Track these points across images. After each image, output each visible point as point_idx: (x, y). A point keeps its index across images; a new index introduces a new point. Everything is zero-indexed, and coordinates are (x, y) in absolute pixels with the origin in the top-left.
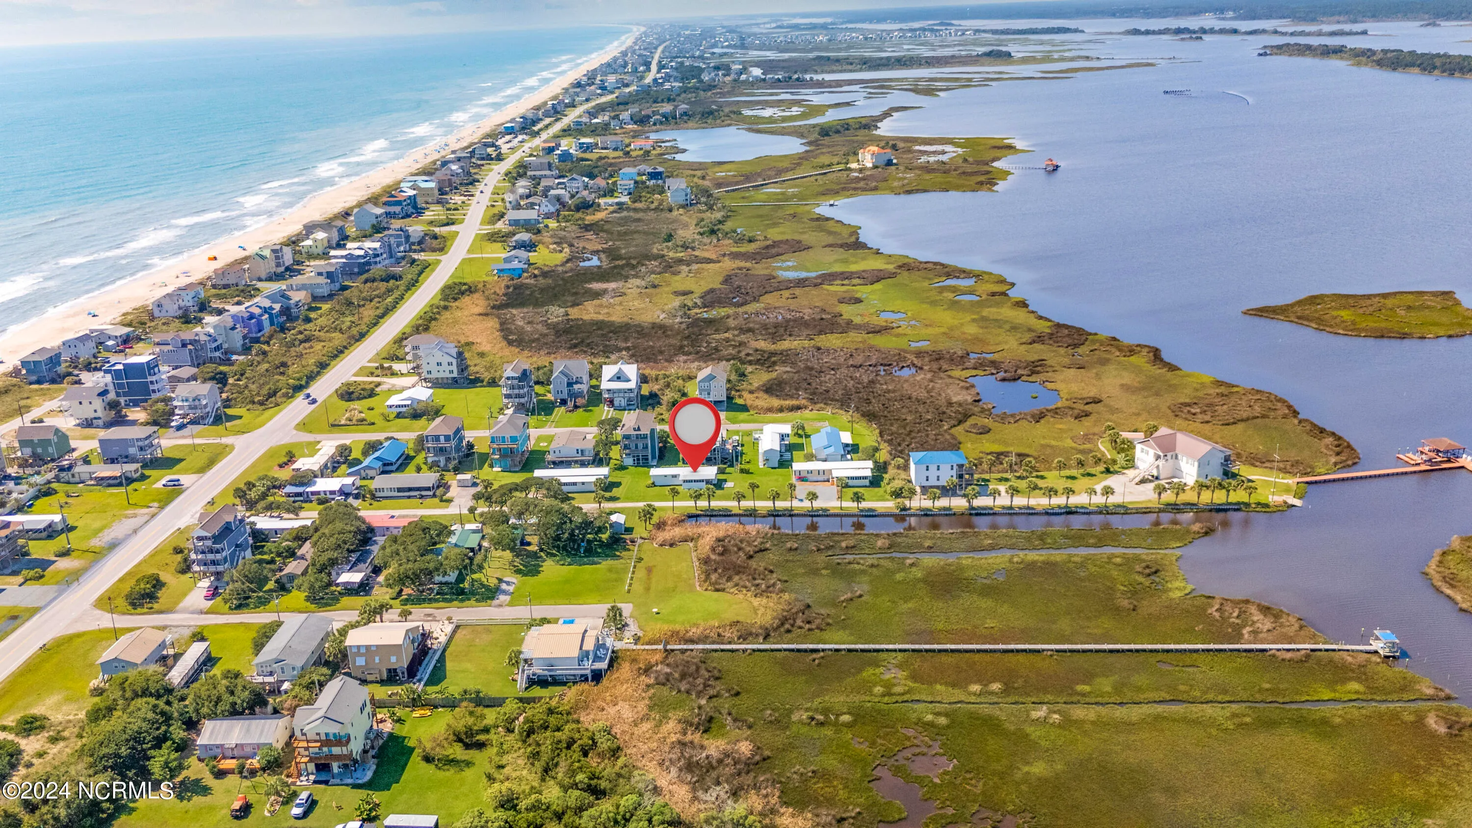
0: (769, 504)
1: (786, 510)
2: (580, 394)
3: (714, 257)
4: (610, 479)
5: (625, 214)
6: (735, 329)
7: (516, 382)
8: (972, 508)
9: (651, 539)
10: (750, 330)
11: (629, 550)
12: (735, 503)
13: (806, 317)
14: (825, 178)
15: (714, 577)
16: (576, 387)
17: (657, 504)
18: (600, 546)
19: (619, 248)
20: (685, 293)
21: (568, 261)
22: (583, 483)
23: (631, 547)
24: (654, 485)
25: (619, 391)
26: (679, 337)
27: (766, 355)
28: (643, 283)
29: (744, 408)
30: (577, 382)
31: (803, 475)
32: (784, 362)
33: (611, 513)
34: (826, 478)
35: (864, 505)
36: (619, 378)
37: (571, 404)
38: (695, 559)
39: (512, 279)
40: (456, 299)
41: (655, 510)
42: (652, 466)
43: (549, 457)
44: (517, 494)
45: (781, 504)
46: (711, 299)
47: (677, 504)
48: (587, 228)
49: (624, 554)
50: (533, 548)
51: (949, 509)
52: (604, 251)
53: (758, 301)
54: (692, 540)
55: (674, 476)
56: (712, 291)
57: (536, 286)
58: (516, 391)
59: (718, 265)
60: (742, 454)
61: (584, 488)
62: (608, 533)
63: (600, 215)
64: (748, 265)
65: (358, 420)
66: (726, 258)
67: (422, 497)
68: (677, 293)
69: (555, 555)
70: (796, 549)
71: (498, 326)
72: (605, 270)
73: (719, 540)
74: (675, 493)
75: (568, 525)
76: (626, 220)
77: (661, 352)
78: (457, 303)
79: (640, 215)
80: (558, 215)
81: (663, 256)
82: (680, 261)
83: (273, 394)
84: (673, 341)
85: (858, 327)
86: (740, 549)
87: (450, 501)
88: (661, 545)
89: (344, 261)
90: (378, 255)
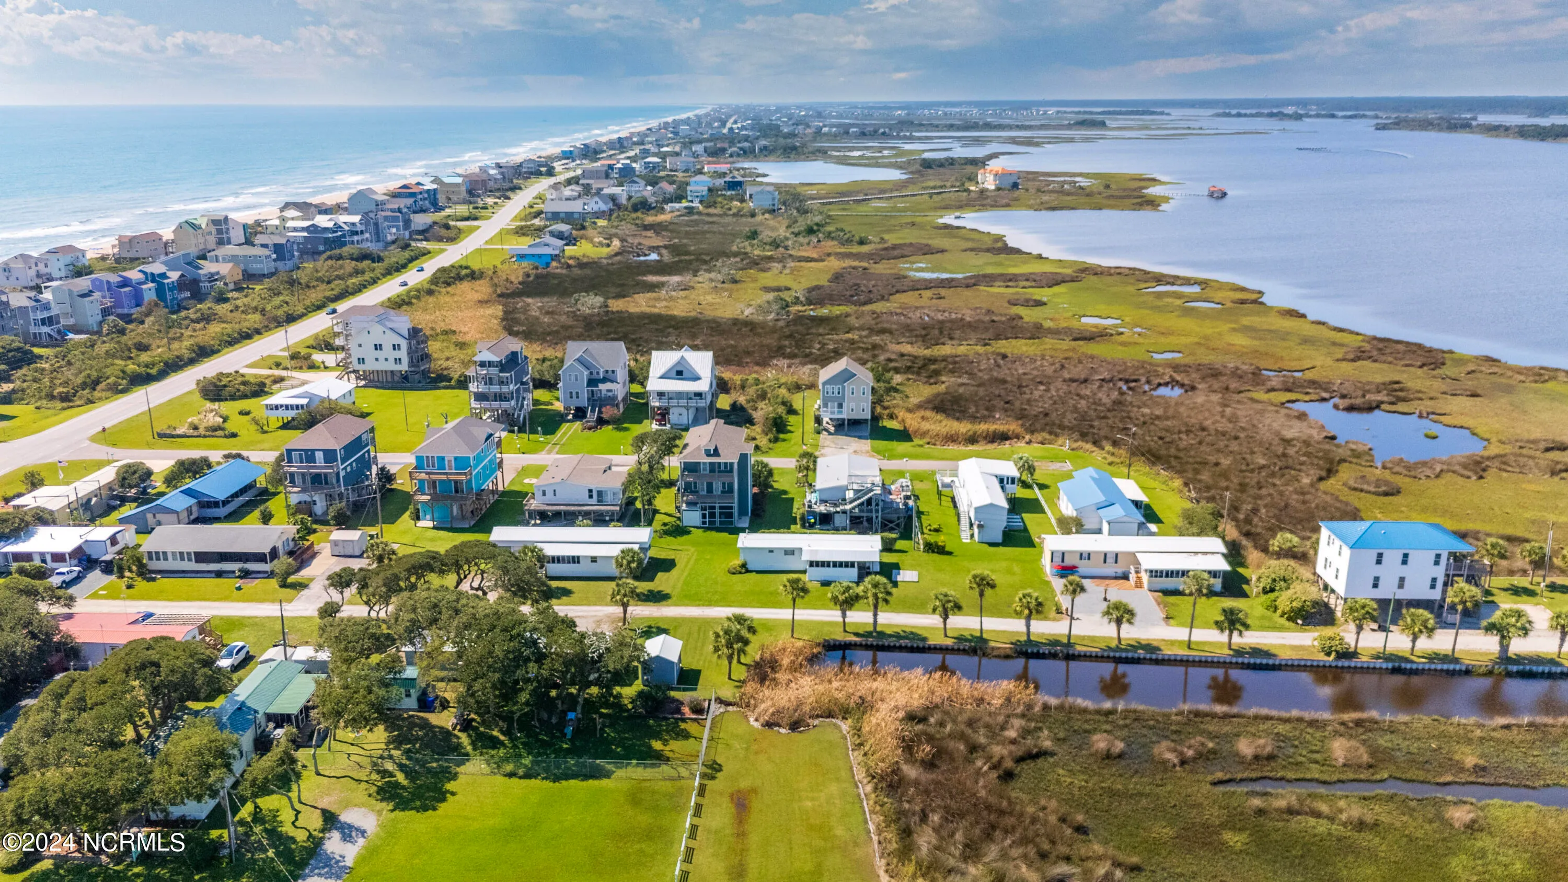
0: (1016, 626)
1: (1055, 643)
2: (611, 400)
3: (815, 256)
4: (651, 553)
5: (695, 217)
6: (860, 328)
7: (494, 371)
8: (1505, 658)
9: (745, 704)
10: (883, 331)
11: (686, 735)
12: (935, 620)
13: (968, 319)
14: (940, 197)
15: (925, 840)
16: (603, 387)
17: (755, 613)
18: (613, 721)
19: (685, 245)
20: (778, 289)
21: (617, 254)
22: (594, 560)
23: (691, 727)
24: (745, 569)
25: (680, 395)
26: (776, 336)
27: (920, 363)
28: (720, 277)
29: (904, 435)
30: (605, 380)
31: (1068, 562)
32: (952, 371)
33: (650, 632)
34: (1119, 570)
35: (1251, 639)
36: (679, 373)
37: (592, 417)
38: (860, 774)
39: (537, 268)
40: (449, 284)
41: (752, 630)
42: (743, 530)
43: (534, 504)
44: (434, 580)
45: (1044, 629)
46: (816, 296)
47: (803, 614)
48: (646, 227)
49: (676, 746)
50: (445, 719)
51: (1450, 658)
52: (665, 247)
53: (888, 300)
54: (845, 713)
55: (790, 552)
56: (817, 288)
57: (567, 276)
58: (495, 388)
59: (821, 264)
60: (920, 513)
61: (593, 569)
62: (638, 686)
63: (661, 218)
64: (865, 264)
65: (209, 429)
66: (832, 258)
67: (246, 574)
68: (767, 289)
69: (495, 743)
70: (1120, 756)
71: (500, 314)
72: (667, 264)
73: (912, 717)
74: (799, 591)
75: (533, 668)
76: (696, 223)
77: (748, 353)
78: (449, 289)
79: (715, 219)
80: (611, 215)
81: (746, 253)
82: (770, 258)
83: (94, 384)
84: (768, 341)
85: (1056, 333)
86: (973, 748)
87: (301, 586)
88: (769, 725)
89: (305, 234)
90: (356, 233)
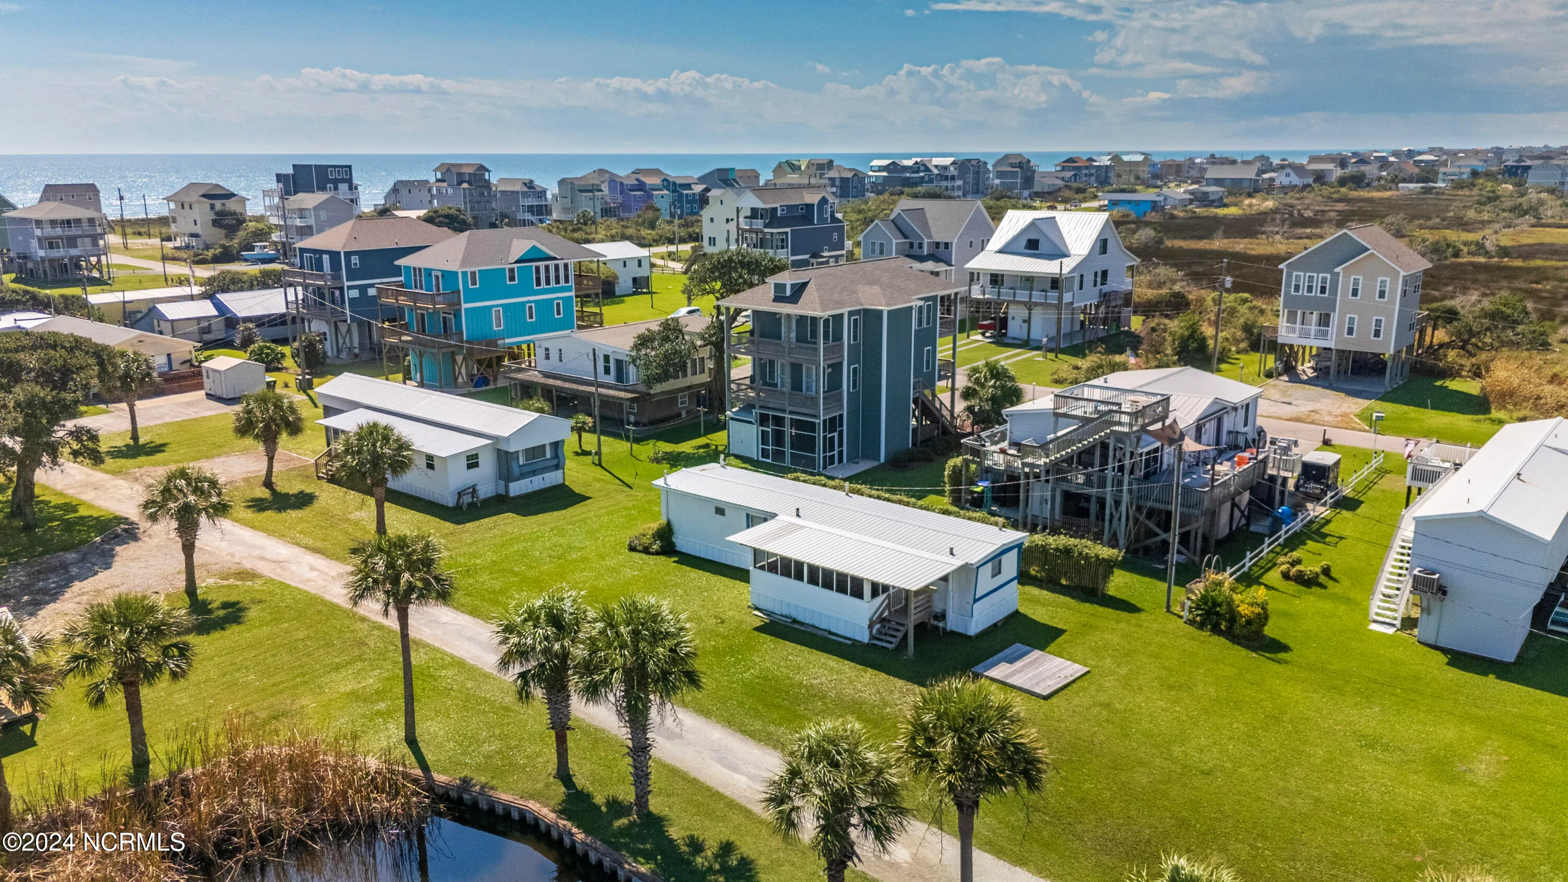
24: (663, 542)
25: (1029, 281)
36: (1032, 244)
43: (532, 371)
89: (885, 174)
90: (946, 178)
